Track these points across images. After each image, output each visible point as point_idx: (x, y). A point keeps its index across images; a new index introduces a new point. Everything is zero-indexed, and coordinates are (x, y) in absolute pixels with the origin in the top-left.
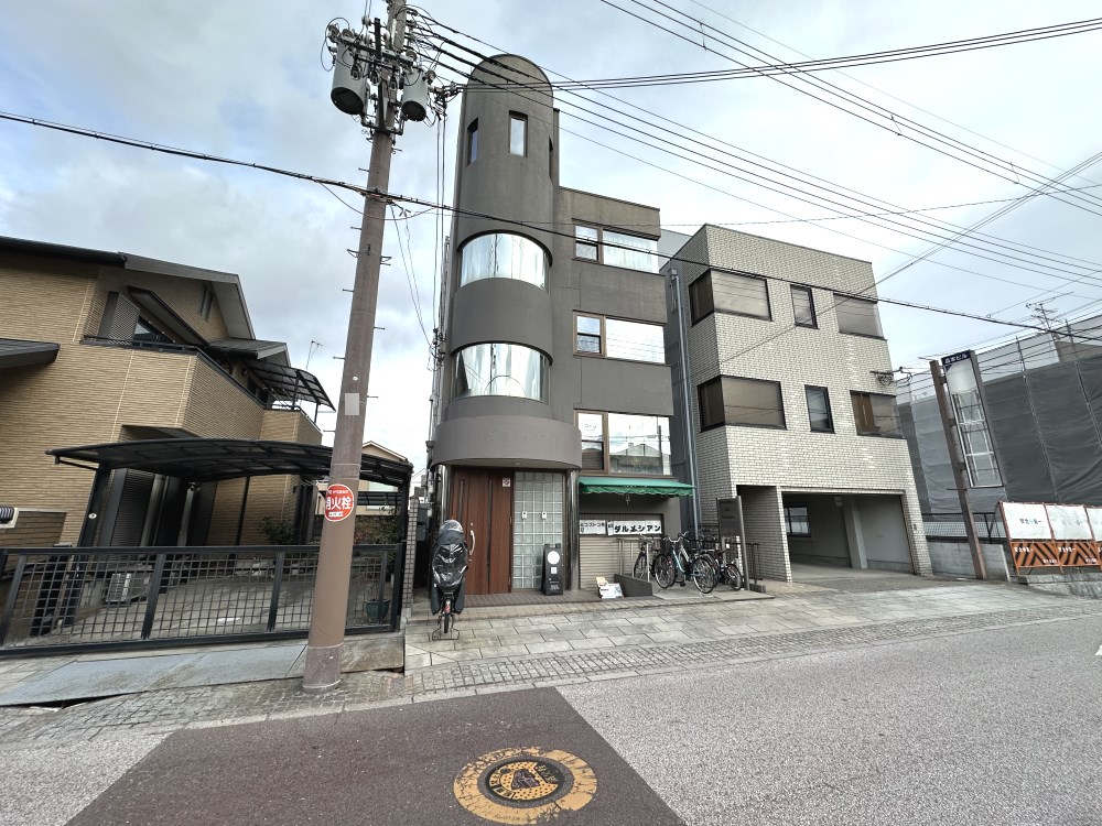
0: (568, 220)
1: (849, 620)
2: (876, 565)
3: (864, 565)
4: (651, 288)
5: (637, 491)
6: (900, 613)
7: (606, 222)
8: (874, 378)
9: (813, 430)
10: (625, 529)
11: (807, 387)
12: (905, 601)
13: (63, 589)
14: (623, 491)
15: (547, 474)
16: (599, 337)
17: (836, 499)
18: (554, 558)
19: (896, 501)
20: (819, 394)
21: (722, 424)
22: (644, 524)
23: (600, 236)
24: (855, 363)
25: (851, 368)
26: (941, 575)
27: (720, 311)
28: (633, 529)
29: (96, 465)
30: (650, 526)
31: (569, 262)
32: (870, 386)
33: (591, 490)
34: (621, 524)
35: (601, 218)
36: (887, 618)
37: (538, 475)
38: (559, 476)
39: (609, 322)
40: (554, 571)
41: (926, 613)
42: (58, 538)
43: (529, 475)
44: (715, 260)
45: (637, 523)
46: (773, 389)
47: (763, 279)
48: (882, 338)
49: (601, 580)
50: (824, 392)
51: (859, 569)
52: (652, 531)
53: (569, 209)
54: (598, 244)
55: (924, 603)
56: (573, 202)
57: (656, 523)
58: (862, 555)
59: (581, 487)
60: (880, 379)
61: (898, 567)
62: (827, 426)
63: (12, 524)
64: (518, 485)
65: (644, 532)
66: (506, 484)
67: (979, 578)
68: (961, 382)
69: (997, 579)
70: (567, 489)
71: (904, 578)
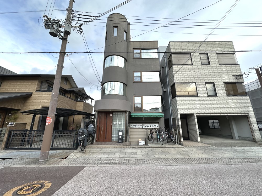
0: (132, 49)
2: (241, 138)
3: (237, 138)
4: (155, 62)
5: (146, 116)
7: (142, 47)
8: (234, 78)
9: (209, 96)
10: (148, 127)
11: (206, 83)
13: (27, 138)
14: (142, 116)
15: (121, 113)
16: (140, 77)
17: (227, 117)
18: (120, 134)
19: (245, 117)
20: (211, 84)
21: (176, 97)
22: (154, 125)
23: (141, 51)
24: (226, 74)
25: (224, 75)
27: (174, 65)
28: (150, 127)
29: (33, 114)
30: (156, 126)
32: (233, 80)
33: (133, 116)
34: (147, 125)
35: (141, 47)
37: (119, 113)
38: (124, 113)
39: (143, 73)
40: (120, 137)
42: (25, 128)
43: (116, 113)
44: (173, 51)
45: (151, 125)
47: (189, 53)
48: (238, 64)
49: (140, 140)
50: (213, 84)
51: (235, 139)
53: (132, 46)
54: (140, 54)
56: (133, 45)
58: (236, 135)
59: (130, 116)
60: (236, 78)
61: (249, 139)
63: (13, 126)
64: (114, 116)
65: (153, 127)
66: (111, 115)
70: (126, 117)
71: (250, 143)
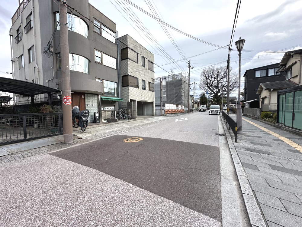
0: (92, 17)
1: (149, 122)
2: (147, 115)
3: (145, 115)
4: (113, 47)
5: (113, 100)
6: (155, 120)
7: (102, 22)
8: (152, 80)
9: (143, 89)
10: (107, 109)
11: (142, 80)
12: (154, 119)
14: (110, 100)
15: (93, 95)
16: (101, 58)
18: (97, 115)
19: (152, 103)
20: (144, 81)
21: (128, 86)
23: (101, 26)
25: (149, 77)
26: (156, 115)
27: (129, 59)
28: (109, 108)
31: (93, 32)
32: (151, 81)
33: (104, 99)
34: (106, 107)
35: (101, 20)
36: (153, 121)
37: (91, 95)
38: (96, 96)
40: (98, 118)
41: (158, 120)
43: (89, 95)
44: (129, 45)
46: (137, 79)
47: (137, 53)
48: (154, 72)
49: (103, 120)
50: (145, 81)
52: (113, 109)
53: (92, 13)
54: (100, 29)
55: (157, 119)
56: (93, 11)
57: (113, 107)
58: (145, 113)
59: (102, 98)
60: (153, 80)
61: (150, 115)
62: (144, 89)
64: (86, 97)
65: (111, 109)
66: (83, 97)
67: (161, 115)
68: (164, 83)
69: (163, 115)
70: (98, 99)
